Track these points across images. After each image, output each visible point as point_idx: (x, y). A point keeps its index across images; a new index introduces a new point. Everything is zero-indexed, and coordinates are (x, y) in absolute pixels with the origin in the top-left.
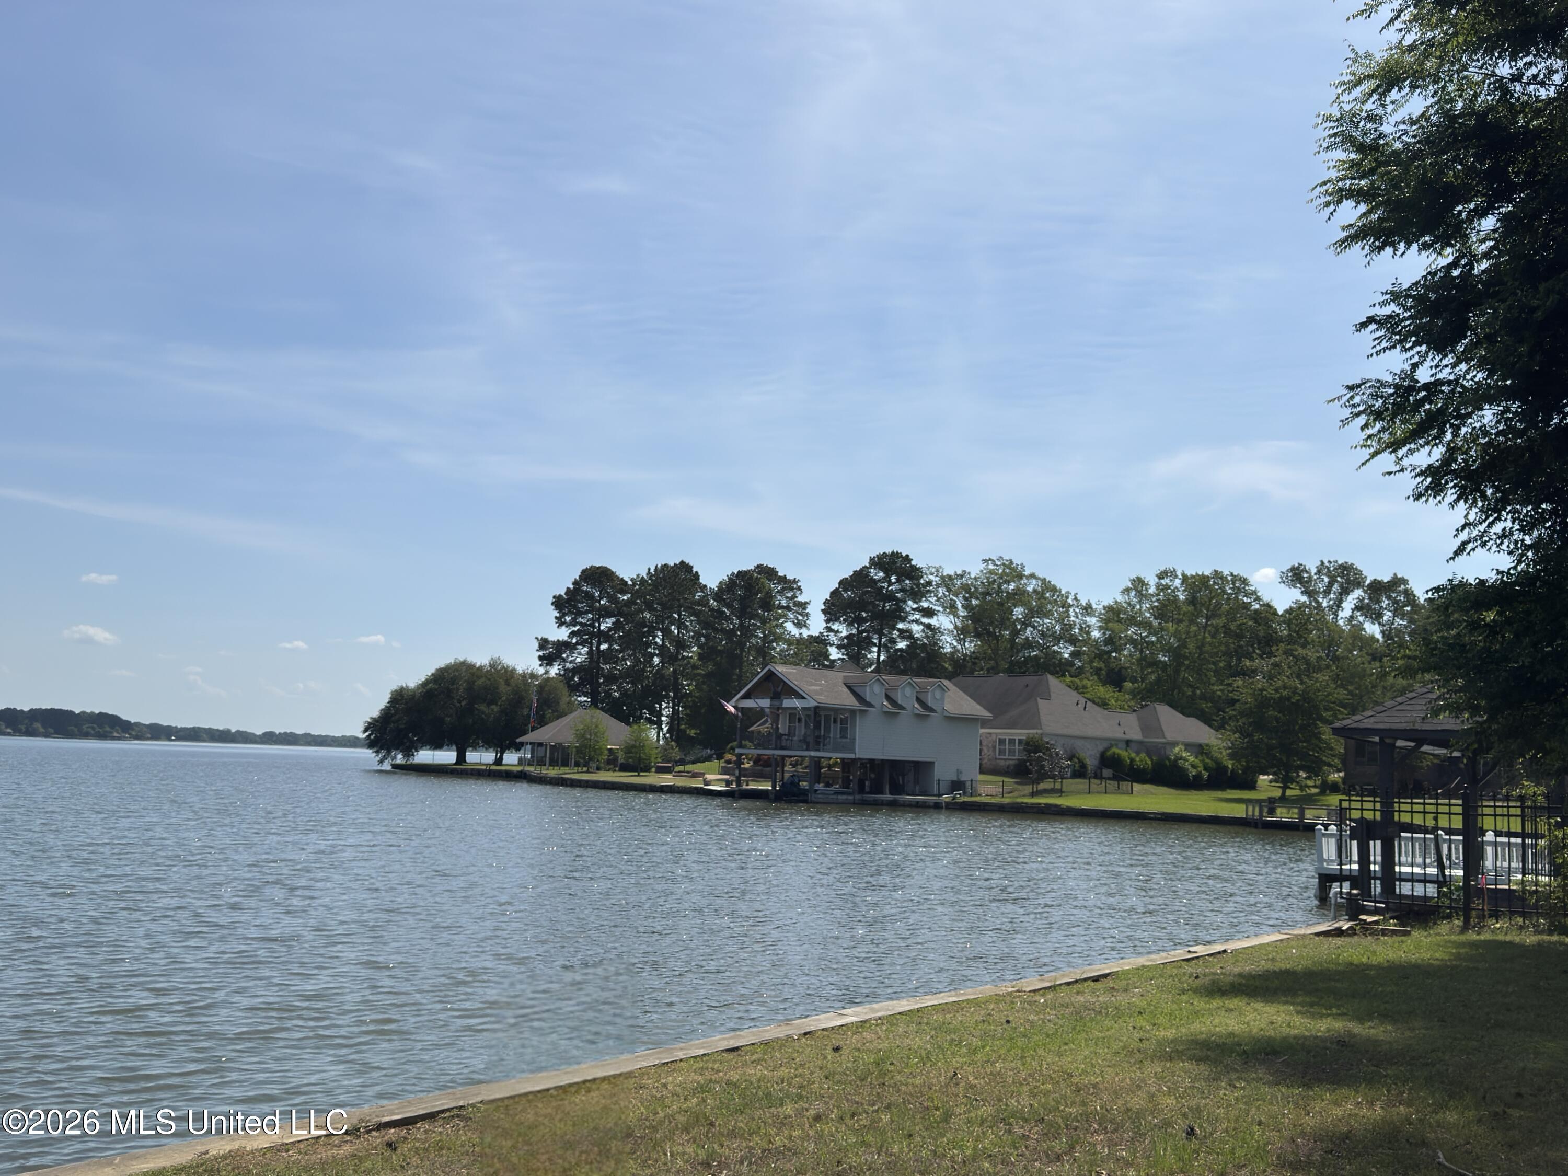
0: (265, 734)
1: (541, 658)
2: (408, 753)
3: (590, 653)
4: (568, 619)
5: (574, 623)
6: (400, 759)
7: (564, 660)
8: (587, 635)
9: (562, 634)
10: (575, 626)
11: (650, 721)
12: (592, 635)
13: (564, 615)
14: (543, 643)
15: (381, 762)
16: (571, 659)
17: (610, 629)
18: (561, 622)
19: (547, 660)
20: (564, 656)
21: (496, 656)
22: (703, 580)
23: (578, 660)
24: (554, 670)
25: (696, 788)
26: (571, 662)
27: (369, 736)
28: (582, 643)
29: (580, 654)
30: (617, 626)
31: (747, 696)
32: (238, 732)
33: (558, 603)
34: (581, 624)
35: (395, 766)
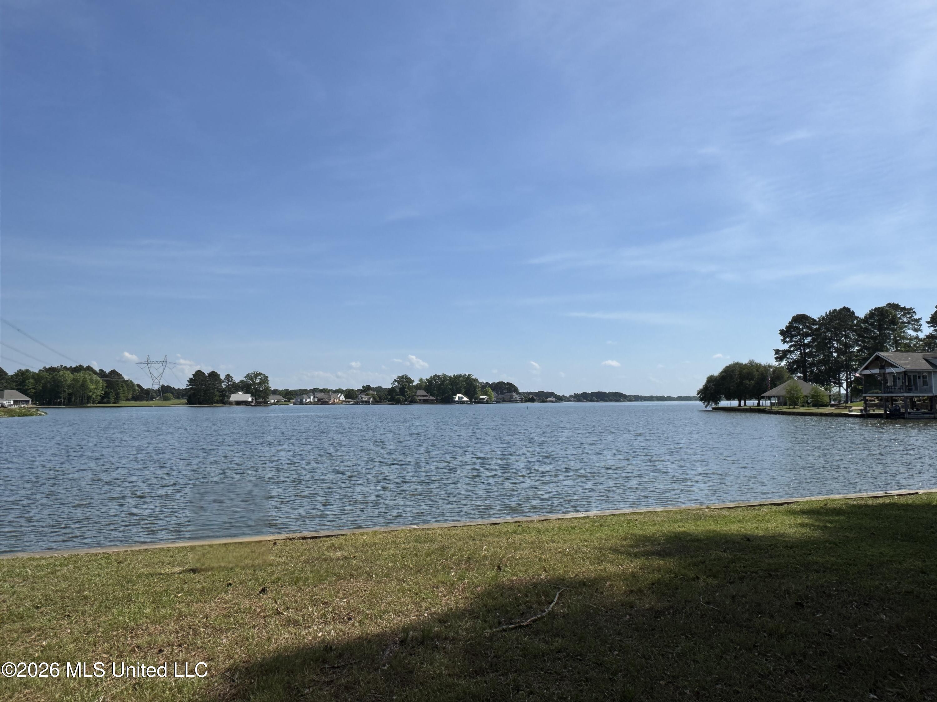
0: (678, 397)
1: (776, 358)
2: (716, 403)
3: (801, 354)
4: (788, 339)
5: (791, 341)
6: (714, 406)
7: (788, 358)
8: (799, 346)
9: (786, 347)
10: (791, 342)
11: (835, 383)
12: (801, 346)
13: (785, 338)
14: (777, 352)
15: (706, 407)
16: (791, 357)
17: (810, 342)
18: (784, 341)
19: (779, 359)
20: (788, 356)
21: (751, 360)
22: (857, 314)
23: (795, 358)
24: (784, 363)
25: (844, 414)
26: (791, 359)
27: (700, 397)
28: (797, 350)
29: (796, 355)
30: (814, 340)
31: (866, 368)
32: (668, 397)
33: (782, 333)
34: (795, 341)
35: (713, 408)
